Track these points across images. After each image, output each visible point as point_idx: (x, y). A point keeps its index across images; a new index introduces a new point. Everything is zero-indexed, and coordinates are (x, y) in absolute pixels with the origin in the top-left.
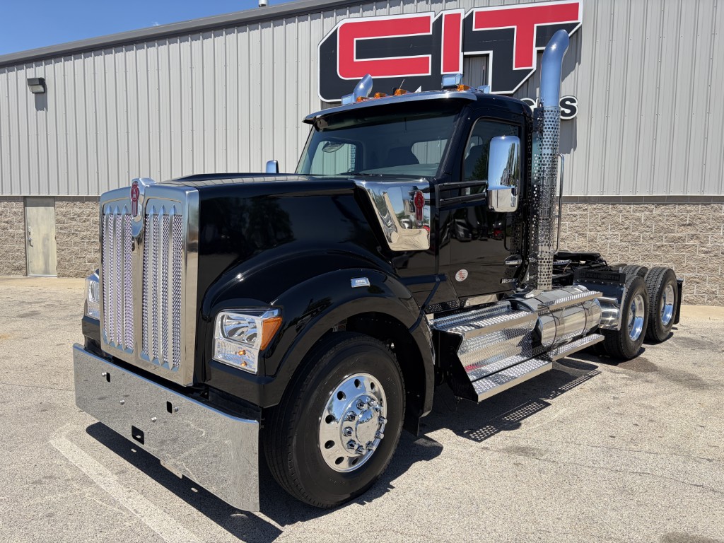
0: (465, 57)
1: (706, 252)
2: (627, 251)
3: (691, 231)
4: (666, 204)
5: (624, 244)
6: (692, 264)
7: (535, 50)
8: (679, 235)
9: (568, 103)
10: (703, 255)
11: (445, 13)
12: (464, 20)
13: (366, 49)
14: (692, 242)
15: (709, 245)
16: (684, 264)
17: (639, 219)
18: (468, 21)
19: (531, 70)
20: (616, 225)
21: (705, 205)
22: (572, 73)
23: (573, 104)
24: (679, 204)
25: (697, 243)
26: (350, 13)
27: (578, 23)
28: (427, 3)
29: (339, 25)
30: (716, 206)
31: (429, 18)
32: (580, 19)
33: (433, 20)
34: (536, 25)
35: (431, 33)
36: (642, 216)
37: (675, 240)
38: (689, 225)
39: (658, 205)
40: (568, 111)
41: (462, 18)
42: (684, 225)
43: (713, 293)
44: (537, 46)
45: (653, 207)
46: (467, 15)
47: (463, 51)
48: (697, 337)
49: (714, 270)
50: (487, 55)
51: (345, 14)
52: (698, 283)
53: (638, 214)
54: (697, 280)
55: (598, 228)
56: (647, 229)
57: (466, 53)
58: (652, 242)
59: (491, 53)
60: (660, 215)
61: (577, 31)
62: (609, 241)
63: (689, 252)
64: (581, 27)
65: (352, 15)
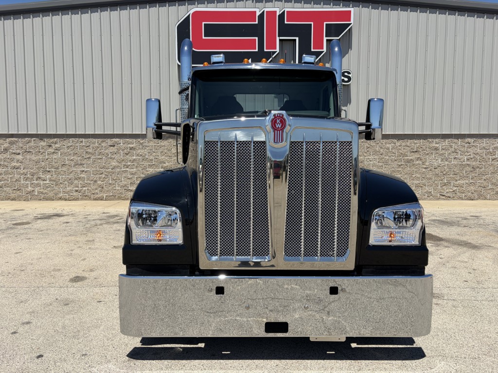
0: (280, 40)
1: (426, 168)
2: (382, 169)
3: (417, 155)
4: (403, 139)
5: (380, 164)
6: (418, 176)
7: (325, 39)
8: (411, 158)
9: (346, 74)
10: (424, 170)
11: (266, 10)
12: (279, 16)
13: (211, 30)
14: (417, 162)
15: (427, 164)
16: (414, 176)
17: (388, 149)
18: (282, 16)
19: (323, 52)
20: (375, 153)
21: (424, 139)
22: (347, 55)
23: (349, 75)
24: (410, 139)
25: (421, 163)
26: (198, 4)
27: (351, 24)
28: (253, 2)
29: (191, 12)
30: (430, 140)
31: (255, 12)
32: (352, 21)
33: (258, 14)
34: (325, 23)
35: (257, 23)
36: (390, 146)
37: (409, 161)
38: (416, 152)
39: (399, 139)
40: (346, 79)
41: (278, 14)
42: (413, 152)
43: (430, 192)
44: (326, 37)
45: (396, 140)
46: (280, 13)
47: (279, 36)
49: (431, 179)
50: (295, 40)
51: (195, 4)
52: (422, 187)
53: (388, 145)
54: (421, 185)
55: (365, 154)
56: (393, 155)
57: (281, 38)
58: (396, 162)
59: (297, 39)
60: (400, 146)
62: (372, 162)
63: (416, 168)
64: (352, 27)
65: (199, 5)
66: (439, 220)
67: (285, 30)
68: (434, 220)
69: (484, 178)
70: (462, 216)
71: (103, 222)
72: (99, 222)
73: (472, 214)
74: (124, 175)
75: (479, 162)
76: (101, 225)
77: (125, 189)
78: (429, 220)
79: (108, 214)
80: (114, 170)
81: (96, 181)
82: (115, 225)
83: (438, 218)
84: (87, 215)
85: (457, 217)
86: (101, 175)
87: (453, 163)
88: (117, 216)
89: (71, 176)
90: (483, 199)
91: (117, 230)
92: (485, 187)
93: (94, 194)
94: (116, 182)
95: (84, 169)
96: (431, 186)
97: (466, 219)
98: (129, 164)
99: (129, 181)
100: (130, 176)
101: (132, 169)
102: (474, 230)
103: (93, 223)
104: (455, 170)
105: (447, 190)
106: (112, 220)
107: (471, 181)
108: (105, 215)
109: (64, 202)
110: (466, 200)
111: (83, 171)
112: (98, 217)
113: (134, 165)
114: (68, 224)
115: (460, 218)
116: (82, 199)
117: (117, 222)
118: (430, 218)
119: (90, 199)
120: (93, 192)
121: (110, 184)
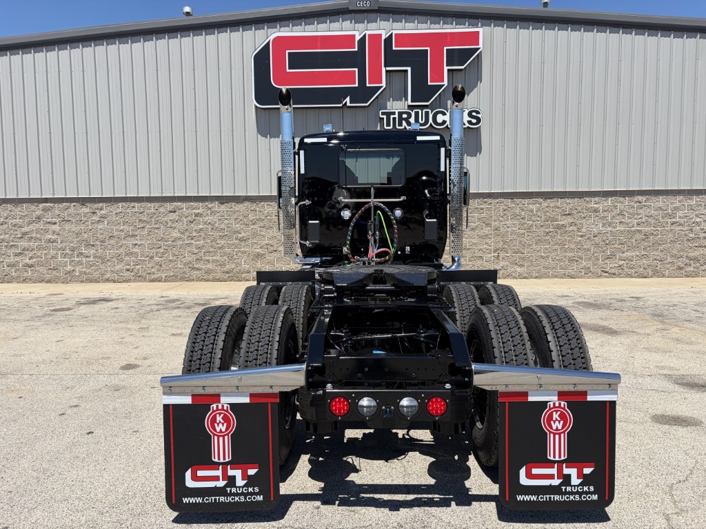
0: (387, 71)
1: (582, 236)
3: (570, 220)
4: (551, 198)
5: (522, 231)
6: (572, 246)
7: (446, 68)
8: (562, 223)
10: (580, 238)
11: (368, 33)
12: (385, 40)
13: (296, 61)
14: (571, 228)
15: (584, 230)
16: (566, 246)
17: (532, 211)
19: (443, 85)
20: (515, 216)
21: (580, 198)
22: (476, 89)
24: (561, 198)
25: (575, 229)
26: (281, 27)
27: (479, 49)
28: (351, 23)
29: (272, 38)
30: (587, 199)
31: (354, 36)
32: (481, 46)
33: (358, 38)
34: (445, 48)
35: (356, 49)
36: (534, 207)
37: (559, 227)
38: (569, 214)
39: (546, 198)
41: (383, 38)
42: (565, 215)
43: (589, 268)
44: (447, 66)
45: (542, 200)
46: (387, 36)
47: (385, 66)
48: (591, 300)
49: (589, 250)
50: (407, 71)
51: (276, 27)
52: (577, 261)
53: (531, 206)
54: (576, 259)
55: (501, 219)
56: (538, 218)
57: (388, 69)
58: (542, 229)
59: (409, 69)
60: (547, 207)
61: (478, 55)
62: (510, 229)
63: (569, 236)
64: (481, 52)
65: (282, 29)
66: (585, 303)
67: (393, 58)
68: (579, 303)
69: (661, 248)
70: (619, 297)
71: (160, 307)
72: (156, 307)
73: (634, 295)
74: (188, 249)
75: (654, 227)
76: (158, 310)
77: (190, 268)
78: (574, 303)
79: (167, 299)
80: (175, 244)
81: (152, 257)
82: (175, 311)
83: (585, 300)
84: (141, 300)
85: (610, 299)
86: (158, 250)
87: (618, 229)
88: (177, 300)
89: (122, 250)
90: (658, 277)
91: (177, 317)
92: (662, 261)
93: (150, 274)
94: (178, 258)
95: (136, 242)
96: (589, 259)
97: (622, 301)
98: (194, 234)
99: (195, 257)
100: (196, 251)
101: (198, 240)
102: (625, 313)
103: (148, 308)
104: (621, 238)
105: (611, 265)
106: (171, 305)
107: (643, 253)
108: (163, 299)
109: (111, 285)
110: (636, 277)
111: (136, 244)
112: (155, 302)
113: (200, 236)
114: (117, 310)
115: (614, 299)
116: (134, 281)
117: (178, 308)
118: (576, 300)
119: (145, 280)
120: (149, 272)
121: (170, 261)
